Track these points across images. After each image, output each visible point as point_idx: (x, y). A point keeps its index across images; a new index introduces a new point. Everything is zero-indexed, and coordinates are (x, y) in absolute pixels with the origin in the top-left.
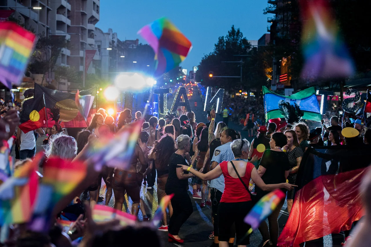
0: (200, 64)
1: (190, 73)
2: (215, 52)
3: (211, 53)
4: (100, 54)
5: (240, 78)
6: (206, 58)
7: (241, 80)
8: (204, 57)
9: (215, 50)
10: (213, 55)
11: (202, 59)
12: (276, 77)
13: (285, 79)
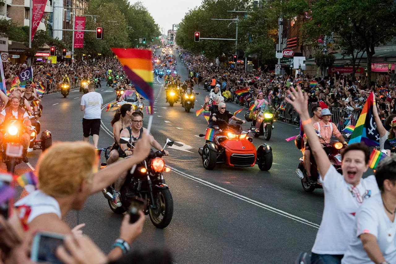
0: (182, 21)
1: (168, 33)
2: (203, 7)
3: (196, 7)
4: (51, 4)
5: (235, 40)
6: (190, 14)
7: (236, 44)
8: (189, 12)
9: (203, 4)
10: (200, 10)
11: (185, 15)
12: (282, 41)
13: (294, 43)
